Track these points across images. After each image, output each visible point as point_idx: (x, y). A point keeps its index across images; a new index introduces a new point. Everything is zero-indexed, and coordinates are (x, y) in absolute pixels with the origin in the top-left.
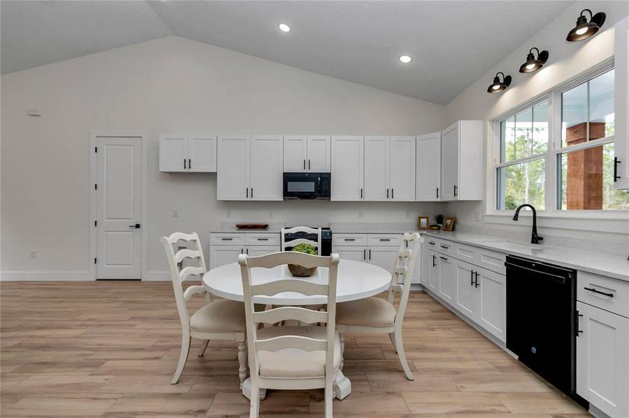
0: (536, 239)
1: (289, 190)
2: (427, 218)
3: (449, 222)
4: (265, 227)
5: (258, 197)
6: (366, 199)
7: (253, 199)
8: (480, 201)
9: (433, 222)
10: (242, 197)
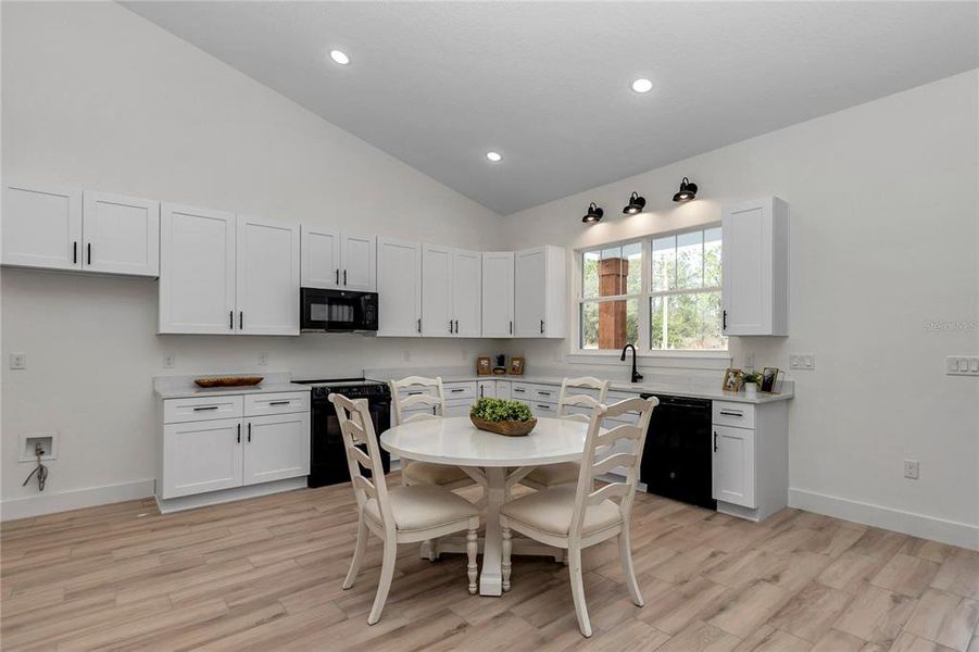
0: (636, 378)
1: (313, 318)
2: (488, 359)
3: (516, 363)
4: (254, 383)
5: (250, 328)
6: (425, 334)
7: (243, 332)
8: (563, 339)
9: (494, 365)
10: (222, 328)
